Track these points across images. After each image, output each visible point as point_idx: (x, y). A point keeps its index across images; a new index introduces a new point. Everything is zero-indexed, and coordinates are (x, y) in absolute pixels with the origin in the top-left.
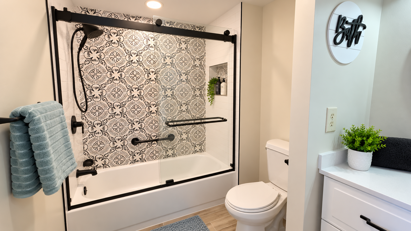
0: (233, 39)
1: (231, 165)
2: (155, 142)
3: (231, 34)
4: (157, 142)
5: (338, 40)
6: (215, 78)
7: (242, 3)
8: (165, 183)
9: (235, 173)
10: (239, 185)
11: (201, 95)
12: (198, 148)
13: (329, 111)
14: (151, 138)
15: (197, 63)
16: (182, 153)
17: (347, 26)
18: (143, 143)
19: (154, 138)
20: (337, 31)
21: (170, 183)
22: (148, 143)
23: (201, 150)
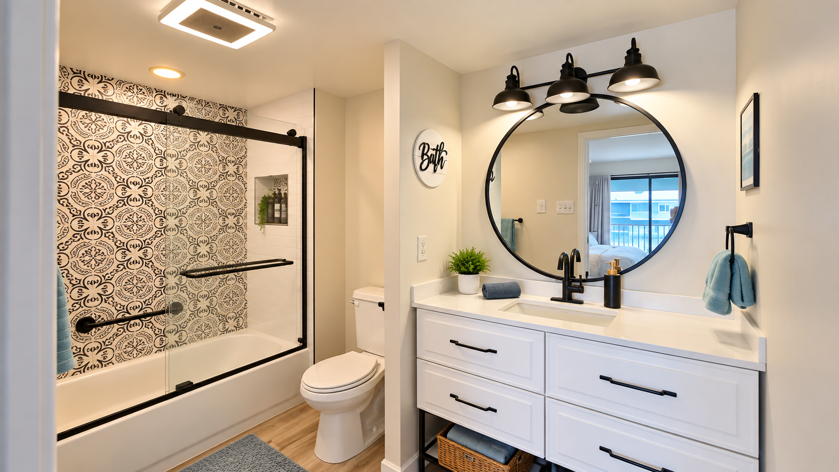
0: (301, 143)
1: (300, 340)
2: (138, 321)
3: (297, 136)
4: (142, 321)
5: (424, 166)
6: (266, 196)
7: (314, 89)
8: (173, 390)
9: (308, 352)
10: (314, 364)
11: (239, 227)
12: (231, 324)
13: (419, 239)
14: (128, 313)
15: (231, 168)
16: (199, 337)
17: (431, 152)
18: (107, 325)
19: (134, 313)
20: (422, 157)
21: (185, 388)
22: (119, 324)
23: (238, 327)
